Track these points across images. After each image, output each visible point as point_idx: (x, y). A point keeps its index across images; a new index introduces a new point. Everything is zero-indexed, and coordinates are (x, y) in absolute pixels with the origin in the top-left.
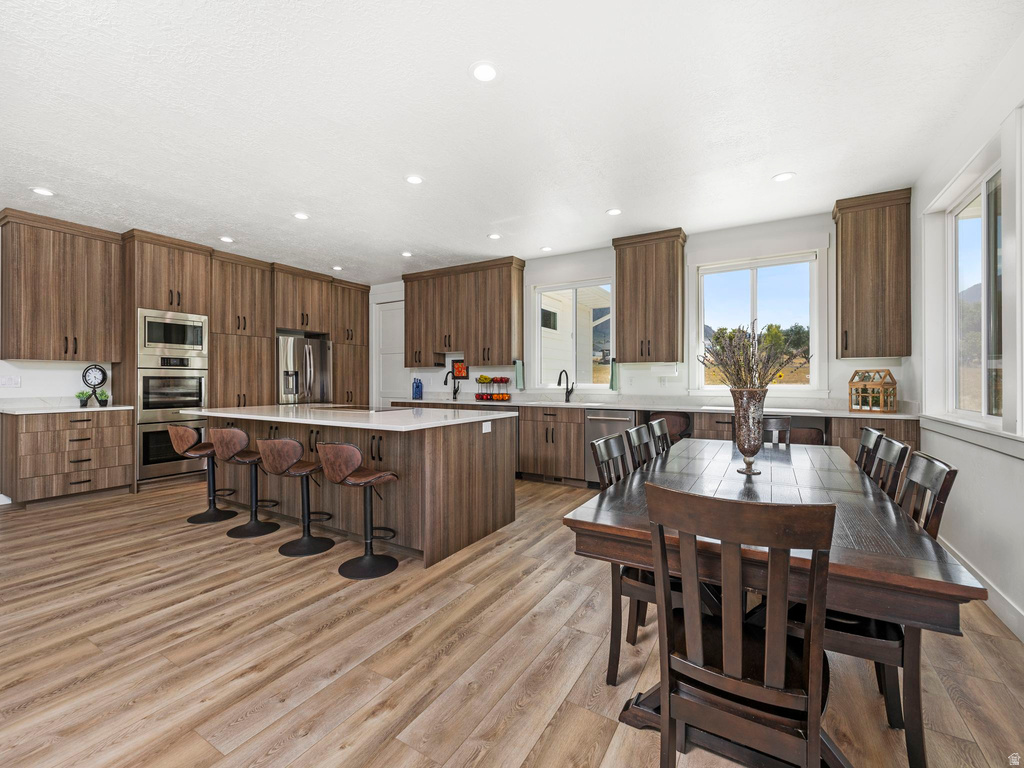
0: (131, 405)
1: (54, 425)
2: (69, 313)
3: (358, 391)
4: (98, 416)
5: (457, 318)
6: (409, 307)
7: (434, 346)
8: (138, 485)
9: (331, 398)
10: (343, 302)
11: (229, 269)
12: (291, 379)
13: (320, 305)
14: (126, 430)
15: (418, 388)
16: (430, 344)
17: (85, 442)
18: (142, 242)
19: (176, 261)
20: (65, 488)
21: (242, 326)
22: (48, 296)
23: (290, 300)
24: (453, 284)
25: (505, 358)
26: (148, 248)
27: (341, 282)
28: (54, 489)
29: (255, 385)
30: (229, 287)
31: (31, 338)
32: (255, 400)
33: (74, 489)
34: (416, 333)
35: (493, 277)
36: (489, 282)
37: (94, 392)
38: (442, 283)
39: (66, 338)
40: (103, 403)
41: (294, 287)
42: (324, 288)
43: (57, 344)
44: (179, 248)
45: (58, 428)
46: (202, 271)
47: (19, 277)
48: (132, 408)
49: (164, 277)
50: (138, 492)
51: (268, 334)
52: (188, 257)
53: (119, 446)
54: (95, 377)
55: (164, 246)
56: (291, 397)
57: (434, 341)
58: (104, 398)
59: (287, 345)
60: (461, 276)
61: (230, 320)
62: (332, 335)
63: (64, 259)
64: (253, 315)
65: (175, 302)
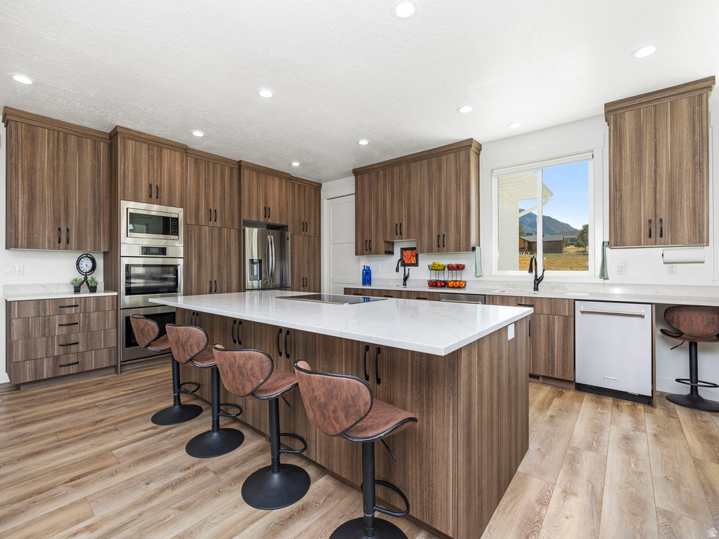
0: (115, 291)
1: (45, 311)
2: (62, 206)
3: (312, 277)
4: (85, 301)
5: (409, 207)
6: (359, 199)
7: (385, 235)
8: (121, 366)
9: (289, 283)
10: (299, 197)
11: (202, 166)
12: (255, 266)
13: (280, 200)
14: (111, 315)
15: (367, 276)
16: (380, 232)
17: (74, 326)
18: (124, 138)
19: (155, 157)
20: (54, 370)
21: (213, 219)
22: (43, 190)
23: (255, 194)
24: (404, 174)
25: (463, 245)
26: (130, 143)
27: (297, 179)
28: (45, 372)
29: (225, 272)
30: (202, 183)
31: (28, 229)
32: (225, 286)
33: (63, 371)
34: (366, 223)
35: (449, 163)
36: (444, 167)
37: (86, 278)
38: (393, 174)
39: (60, 229)
40: (93, 289)
41: (258, 182)
42: (284, 185)
43: (52, 235)
44: (157, 145)
45: (48, 314)
46: (178, 168)
47: (17, 172)
48: (116, 294)
49: (144, 171)
50: (121, 372)
51: (236, 226)
52: (166, 153)
53: (104, 330)
54: (86, 265)
55: (145, 143)
56: (256, 284)
57: (385, 229)
58: (93, 285)
59: (252, 235)
60: (413, 165)
61: (203, 212)
62: (290, 228)
63: (58, 154)
64: (222, 207)
65: (154, 195)
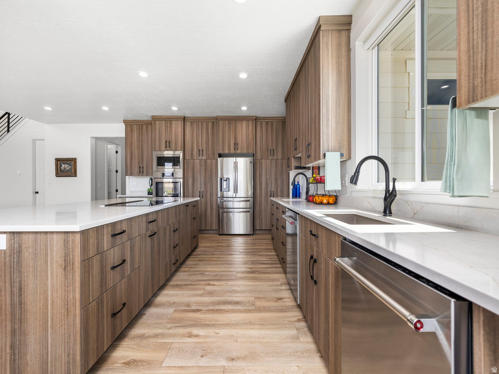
2: (141, 157)
3: (279, 191)
7: (293, 151)
10: (267, 131)
11: (195, 125)
13: (247, 136)
18: (155, 121)
19: (168, 127)
21: (201, 155)
22: (135, 151)
23: (227, 135)
25: (317, 152)
26: (158, 123)
27: (265, 118)
29: (208, 186)
39: (140, 167)
42: (250, 125)
43: (137, 170)
44: (169, 120)
46: (180, 129)
49: (164, 135)
52: (174, 123)
55: (163, 120)
61: (195, 152)
64: (207, 148)
65: (168, 146)
